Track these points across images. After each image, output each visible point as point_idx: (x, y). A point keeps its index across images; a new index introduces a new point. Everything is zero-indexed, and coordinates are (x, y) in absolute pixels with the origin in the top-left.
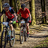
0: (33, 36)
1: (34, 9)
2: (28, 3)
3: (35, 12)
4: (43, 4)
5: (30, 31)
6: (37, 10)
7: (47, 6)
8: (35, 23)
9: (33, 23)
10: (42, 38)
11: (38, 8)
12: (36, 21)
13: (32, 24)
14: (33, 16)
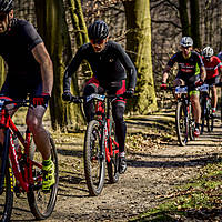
0: (143, 159)
1: (147, 34)
2: (122, 8)
3: (153, 50)
4: (188, 11)
5: (132, 137)
6: (164, 40)
7: (205, 23)
8: (155, 102)
9: (143, 102)
10: (187, 169)
11: (165, 32)
12: (156, 91)
13: (142, 107)
14: (143, 68)
